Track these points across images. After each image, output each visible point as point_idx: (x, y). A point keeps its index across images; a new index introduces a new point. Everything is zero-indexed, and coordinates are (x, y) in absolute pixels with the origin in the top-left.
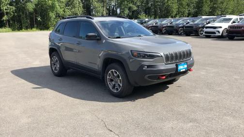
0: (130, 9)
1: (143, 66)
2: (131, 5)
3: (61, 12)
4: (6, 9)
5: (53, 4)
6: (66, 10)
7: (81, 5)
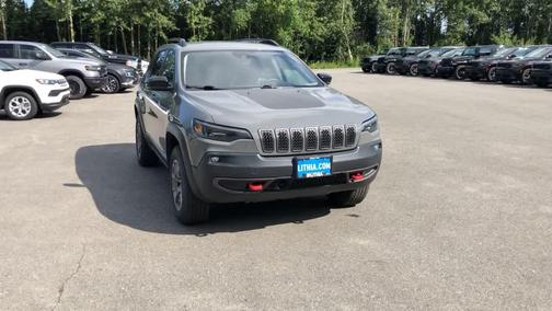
0: (472, 19)
1: (208, 156)
2: (474, 11)
3: (304, 28)
4: (196, 23)
5: (287, 12)
6: (316, 24)
7: (352, 12)
